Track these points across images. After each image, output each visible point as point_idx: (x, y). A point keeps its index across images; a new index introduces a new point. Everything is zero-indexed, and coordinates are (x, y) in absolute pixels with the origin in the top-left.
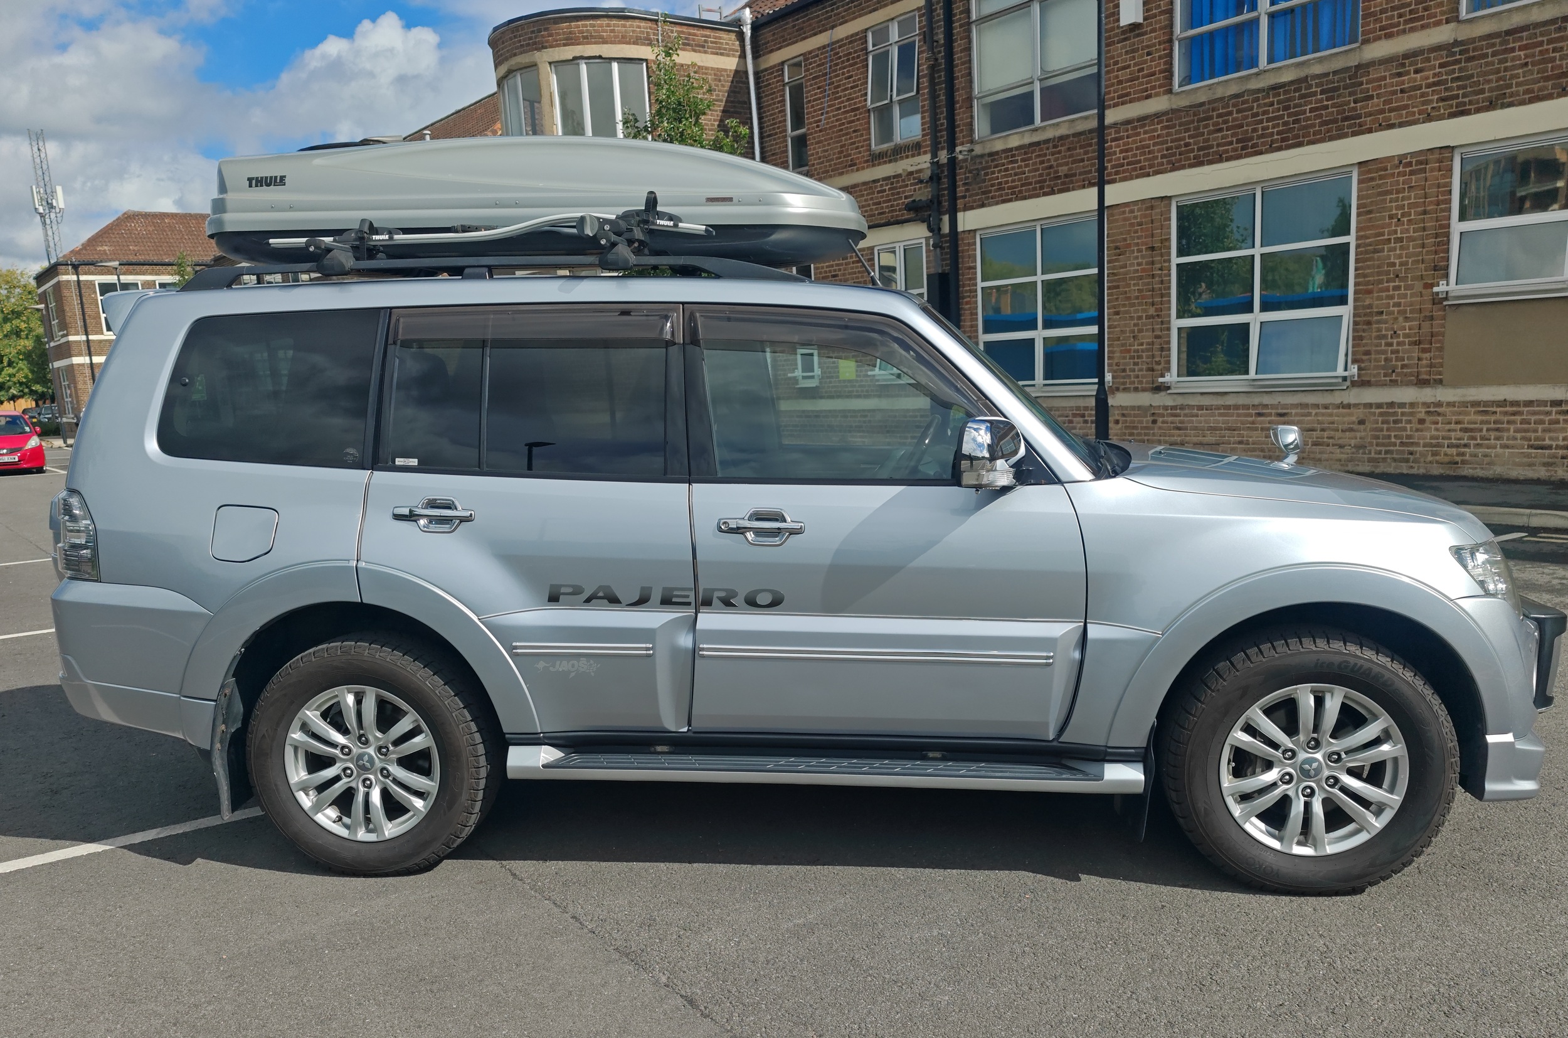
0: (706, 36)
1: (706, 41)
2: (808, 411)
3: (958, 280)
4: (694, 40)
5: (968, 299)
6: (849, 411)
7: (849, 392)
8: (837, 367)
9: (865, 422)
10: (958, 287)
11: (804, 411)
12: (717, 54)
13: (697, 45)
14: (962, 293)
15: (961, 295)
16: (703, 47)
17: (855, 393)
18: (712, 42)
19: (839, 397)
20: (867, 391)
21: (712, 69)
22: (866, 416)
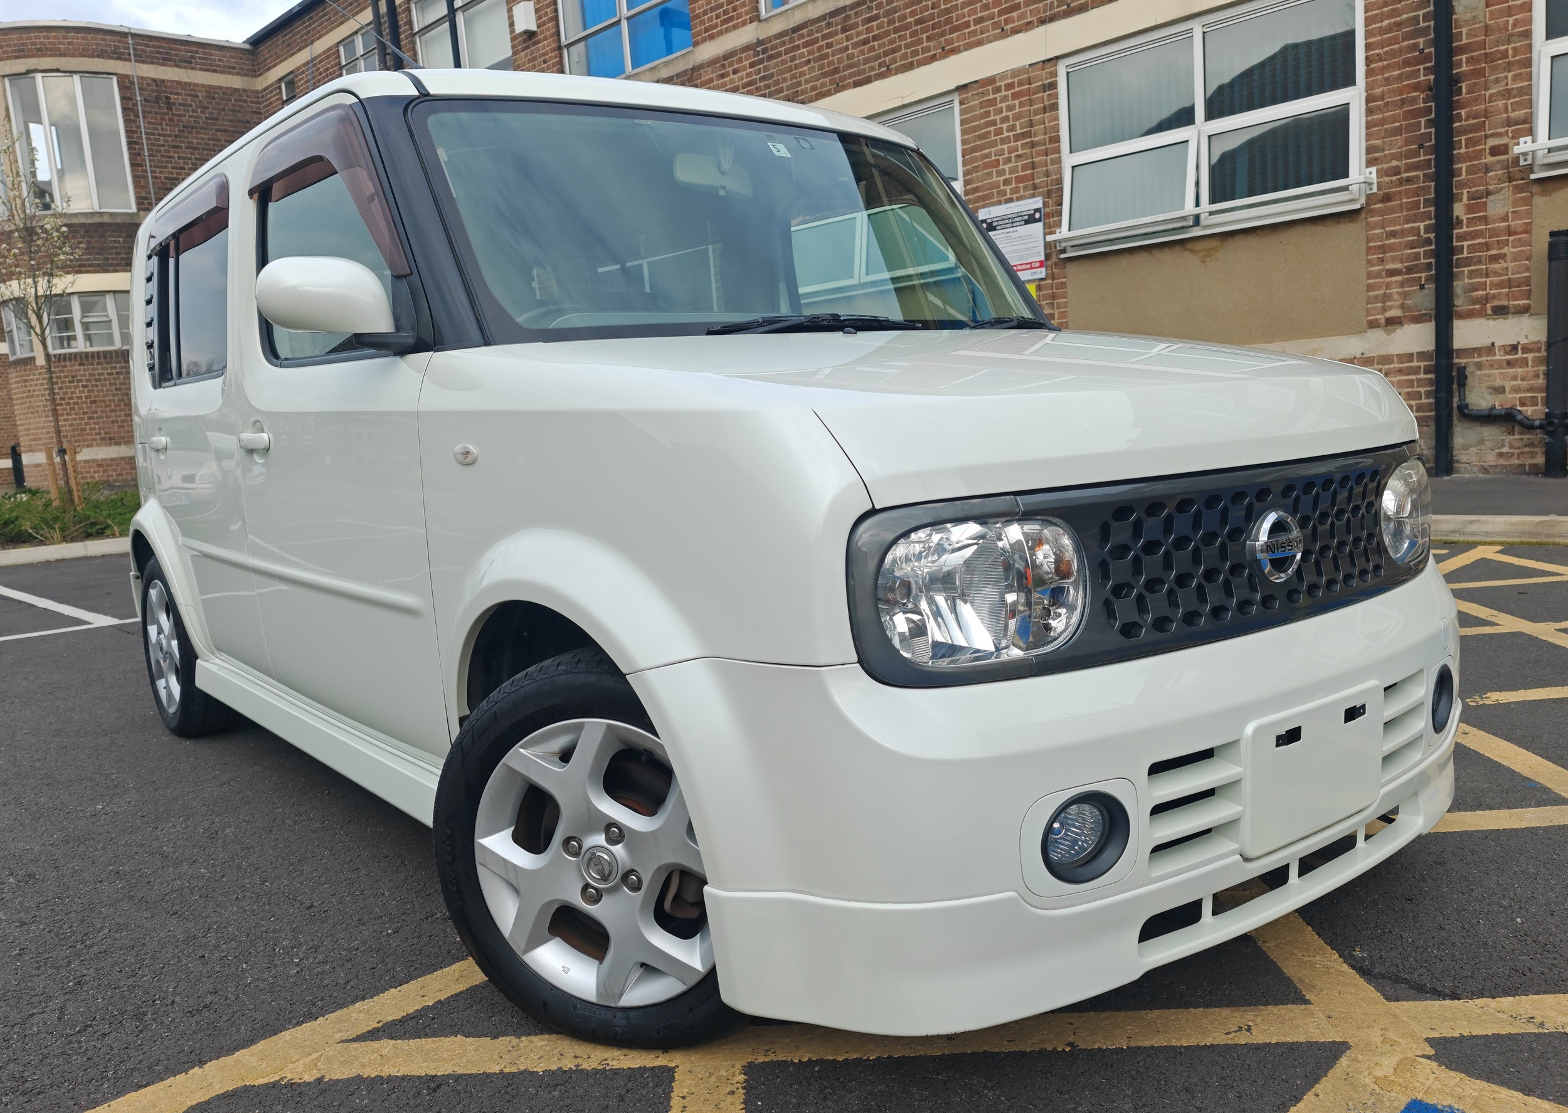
0: (191, 52)
1: (192, 57)
4: (176, 55)
12: (208, 70)
13: (180, 61)
16: (190, 62)
18: (200, 58)
21: (203, 86)
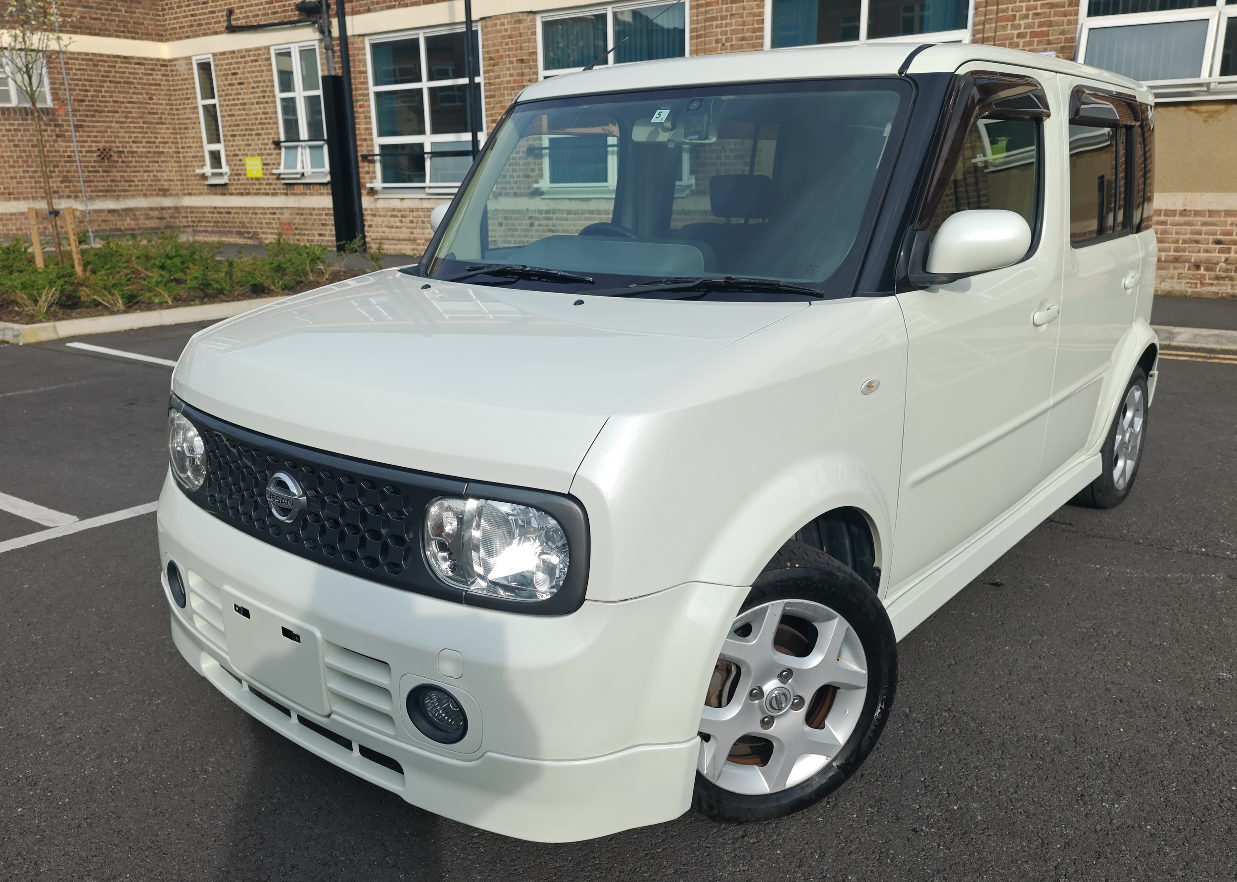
2: (219, 208)
3: (350, 84)
5: (361, 103)
6: (259, 208)
7: (257, 189)
8: (244, 165)
9: (274, 219)
10: (351, 90)
11: (215, 208)
14: (356, 96)
15: (354, 98)
17: (263, 191)
19: (248, 194)
20: (274, 189)
22: (274, 214)
